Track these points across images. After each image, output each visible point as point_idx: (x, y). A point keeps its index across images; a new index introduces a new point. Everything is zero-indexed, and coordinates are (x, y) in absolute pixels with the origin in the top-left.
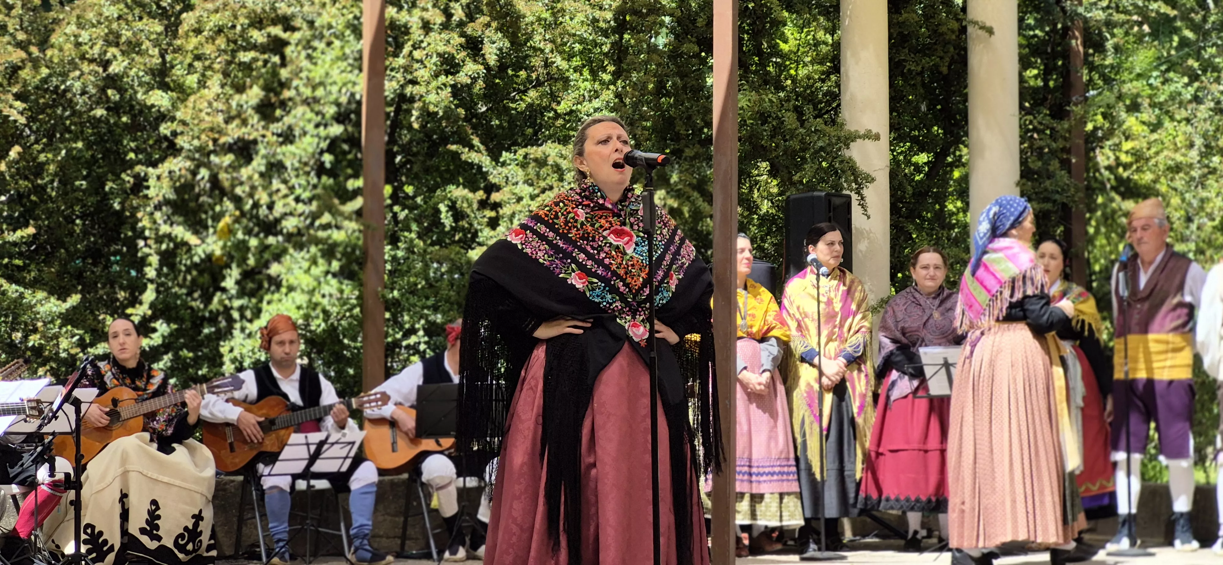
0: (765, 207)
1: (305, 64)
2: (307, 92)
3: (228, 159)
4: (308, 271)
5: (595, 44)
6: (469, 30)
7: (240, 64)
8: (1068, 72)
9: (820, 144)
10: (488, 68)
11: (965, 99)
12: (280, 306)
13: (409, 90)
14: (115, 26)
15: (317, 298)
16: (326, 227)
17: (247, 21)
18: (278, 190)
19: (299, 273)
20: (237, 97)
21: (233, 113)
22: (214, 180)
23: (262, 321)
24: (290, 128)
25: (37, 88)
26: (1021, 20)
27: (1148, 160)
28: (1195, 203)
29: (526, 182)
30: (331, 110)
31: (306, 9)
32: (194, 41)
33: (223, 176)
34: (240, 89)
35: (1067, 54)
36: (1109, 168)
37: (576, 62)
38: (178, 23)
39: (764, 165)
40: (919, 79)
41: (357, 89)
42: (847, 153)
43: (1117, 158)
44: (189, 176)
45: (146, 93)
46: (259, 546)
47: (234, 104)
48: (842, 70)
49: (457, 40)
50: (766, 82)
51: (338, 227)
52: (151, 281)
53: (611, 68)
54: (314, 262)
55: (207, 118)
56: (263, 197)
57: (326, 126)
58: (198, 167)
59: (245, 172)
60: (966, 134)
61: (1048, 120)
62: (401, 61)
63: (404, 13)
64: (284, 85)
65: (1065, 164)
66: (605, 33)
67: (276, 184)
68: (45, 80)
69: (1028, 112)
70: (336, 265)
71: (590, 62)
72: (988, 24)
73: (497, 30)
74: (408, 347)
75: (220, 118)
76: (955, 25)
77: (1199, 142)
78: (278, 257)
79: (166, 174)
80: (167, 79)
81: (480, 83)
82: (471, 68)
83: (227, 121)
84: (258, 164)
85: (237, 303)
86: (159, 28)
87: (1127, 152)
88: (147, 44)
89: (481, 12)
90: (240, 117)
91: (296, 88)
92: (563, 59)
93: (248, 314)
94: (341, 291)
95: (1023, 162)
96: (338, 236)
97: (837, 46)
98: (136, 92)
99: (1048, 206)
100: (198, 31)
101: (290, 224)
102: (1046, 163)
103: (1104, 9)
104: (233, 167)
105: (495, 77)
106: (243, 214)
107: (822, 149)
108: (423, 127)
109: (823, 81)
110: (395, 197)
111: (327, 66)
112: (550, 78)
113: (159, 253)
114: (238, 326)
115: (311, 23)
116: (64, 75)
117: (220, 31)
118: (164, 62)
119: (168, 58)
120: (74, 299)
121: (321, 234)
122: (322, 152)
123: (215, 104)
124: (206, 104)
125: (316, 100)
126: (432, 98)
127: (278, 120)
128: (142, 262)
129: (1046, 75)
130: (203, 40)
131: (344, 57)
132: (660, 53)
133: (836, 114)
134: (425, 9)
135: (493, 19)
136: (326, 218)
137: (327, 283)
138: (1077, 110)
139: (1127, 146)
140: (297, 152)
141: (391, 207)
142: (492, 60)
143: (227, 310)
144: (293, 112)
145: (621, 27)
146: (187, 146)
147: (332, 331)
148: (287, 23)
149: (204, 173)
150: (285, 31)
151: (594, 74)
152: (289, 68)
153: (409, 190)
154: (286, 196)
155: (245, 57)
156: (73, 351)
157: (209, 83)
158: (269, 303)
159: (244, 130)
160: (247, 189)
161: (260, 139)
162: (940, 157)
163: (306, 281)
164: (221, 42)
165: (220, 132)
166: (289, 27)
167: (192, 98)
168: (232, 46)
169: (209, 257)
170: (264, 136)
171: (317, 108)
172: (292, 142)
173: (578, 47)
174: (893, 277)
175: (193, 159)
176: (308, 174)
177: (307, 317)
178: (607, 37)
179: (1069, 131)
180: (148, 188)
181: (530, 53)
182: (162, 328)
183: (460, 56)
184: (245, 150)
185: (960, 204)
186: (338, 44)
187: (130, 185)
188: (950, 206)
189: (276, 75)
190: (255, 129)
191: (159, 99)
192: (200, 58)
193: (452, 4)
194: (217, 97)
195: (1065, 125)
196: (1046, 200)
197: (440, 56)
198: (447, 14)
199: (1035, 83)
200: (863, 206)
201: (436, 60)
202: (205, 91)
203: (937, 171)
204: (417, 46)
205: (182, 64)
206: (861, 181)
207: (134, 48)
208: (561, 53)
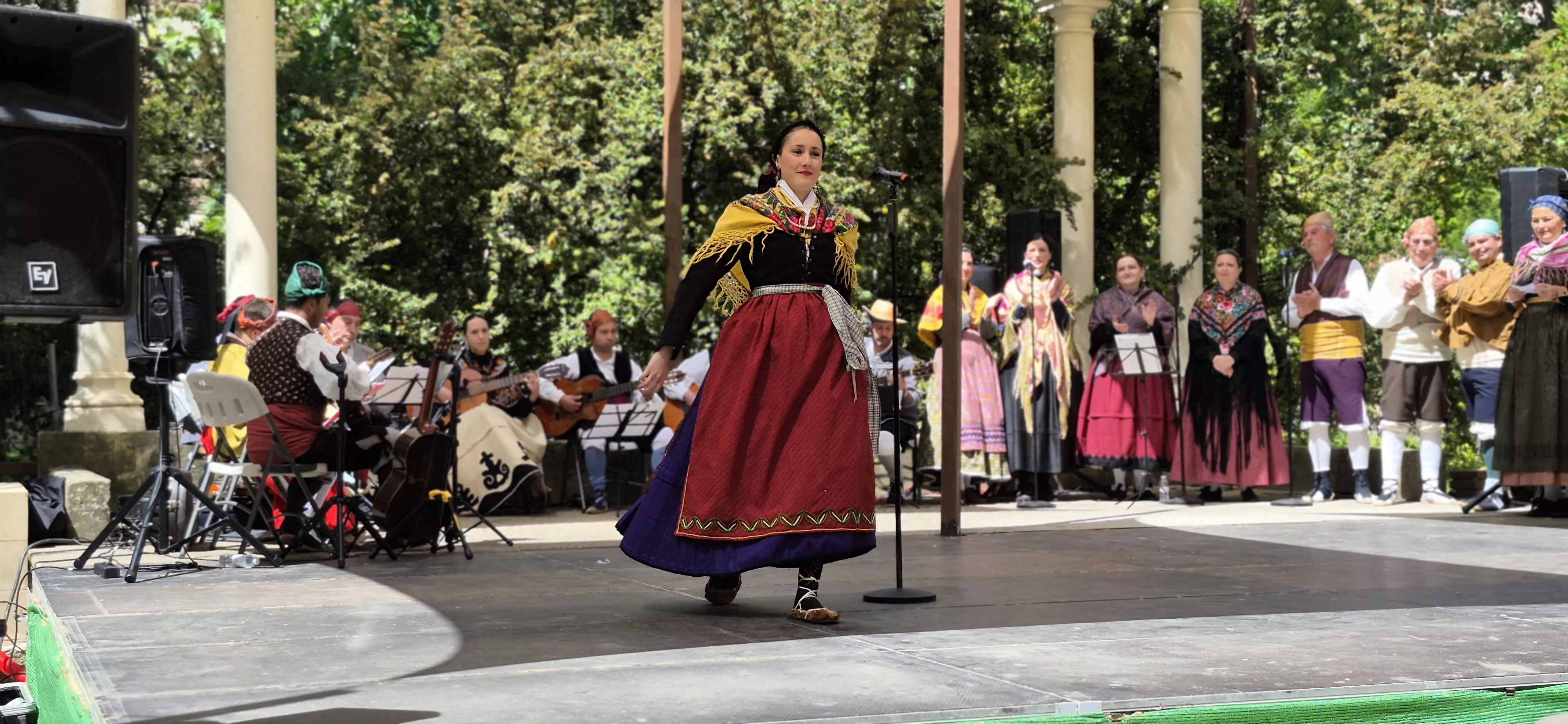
0: (992, 222)
1: (619, 106)
2: (620, 129)
3: (556, 184)
4: (620, 274)
5: (853, 89)
6: (751, 78)
7: (566, 106)
8: (1244, 109)
9: (1036, 169)
10: (766, 110)
11: (1157, 133)
12: (598, 303)
13: (702, 127)
14: (464, 75)
15: (628, 297)
16: (636, 239)
17: (570, 72)
18: (596, 210)
19: (612, 276)
20: (563, 133)
21: (561, 146)
22: (544, 200)
23: (585, 315)
24: (606, 159)
25: (401, 126)
26: (1205, 66)
27: (1310, 181)
28: (1348, 216)
30: (639, 145)
31: (619, 61)
32: (528, 88)
33: (551, 197)
34: (565, 127)
35: (1243, 95)
36: (1277, 188)
37: (837, 105)
38: (515, 73)
39: (991, 188)
40: (1119, 116)
41: (661, 126)
42: (1058, 177)
43: (1284, 181)
44: (525, 198)
45: (489, 130)
46: (579, 496)
47: (560, 139)
48: (1056, 109)
49: (741, 86)
50: (993, 120)
51: (646, 239)
52: (494, 282)
53: (866, 109)
54: (626, 267)
55: (539, 151)
56: (584, 215)
57: (636, 157)
58: (532, 190)
59: (570, 194)
60: (1158, 162)
61: (1226, 149)
62: (695, 104)
63: (698, 65)
64: (602, 124)
65: (1240, 185)
66: (860, 80)
67: (595, 204)
68: (407, 120)
69: (1212, 142)
70: (643, 270)
71: (849, 104)
72: (1177, 70)
73: (774, 78)
74: (702, 337)
75: (549, 150)
76: (1149, 71)
77: (1352, 165)
78: (595, 264)
79: (506, 196)
80: (507, 119)
81: (761, 123)
82: (752, 111)
83: (555, 153)
84: (580, 187)
85: (564, 301)
86: (499, 78)
87: (1292, 175)
88: (490, 91)
89: (761, 65)
90: (563, 148)
91: (612, 127)
92: (828, 102)
93: (573, 310)
94: (648, 292)
95: (1205, 185)
96: (644, 246)
97: (1051, 89)
98: (481, 130)
99: (1225, 220)
100: (531, 80)
101: (605, 237)
102: (1224, 185)
103: (1275, 57)
104: (560, 190)
105: (772, 117)
106: (569, 229)
107: (1037, 174)
108: (713, 157)
109: (1041, 119)
110: (691, 215)
111: (636, 108)
113: (501, 259)
114: (564, 319)
115: (623, 74)
116: (424, 115)
117: (549, 79)
118: (504, 105)
119: (507, 102)
120: (432, 298)
121: (631, 245)
122: (632, 178)
123: (545, 140)
124: (537, 140)
125: (627, 136)
126: (722, 134)
127: (596, 152)
128: (487, 268)
129: (1224, 113)
130: (535, 87)
131: (649, 102)
132: (907, 98)
133: (1051, 146)
134: (715, 62)
135: (770, 69)
136: (635, 232)
137: (636, 284)
138: (1250, 140)
139: (1292, 170)
140: (612, 178)
141: (687, 223)
142: (770, 103)
143: (556, 306)
144: (609, 146)
145: (874, 75)
146: (522, 173)
147: (640, 324)
148: (603, 74)
149: (536, 195)
150: (602, 79)
151: (853, 113)
152: (605, 111)
153: (703, 209)
154: (603, 214)
155: (570, 101)
156: (432, 339)
157: (540, 122)
158: (589, 300)
159: (569, 160)
160: (571, 208)
161: (582, 168)
162: (1136, 180)
163: (619, 283)
164: (550, 89)
165: (549, 162)
166: (605, 77)
167: (526, 135)
168: (558, 92)
169: (541, 264)
170: (584, 165)
171: (628, 142)
172: (608, 171)
173: (839, 92)
174: (1096, 279)
175: (528, 184)
176: (620, 196)
177: (620, 312)
178: (863, 83)
179: (1244, 158)
180: (491, 207)
181: (801, 97)
182: (502, 320)
183: (743, 100)
184: (569, 176)
185: (1154, 219)
186: (645, 90)
187: (476, 206)
188: (1145, 221)
189: (594, 116)
190: (578, 160)
191: (499, 135)
192: (533, 102)
193: (737, 57)
194: (547, 133)
195: (1240, 153)
196: (1224, 215)
197: (728, 100)
198: (733, 65)
199: (1216, 119)
200: (1072, 221)
201: (724, 103)
202: (537, 129)
203: (1135, 192)
204: (709, 92)
205: (519, 107)
206: (1070, 199)
207: (480, 94)
208: (825, 97)
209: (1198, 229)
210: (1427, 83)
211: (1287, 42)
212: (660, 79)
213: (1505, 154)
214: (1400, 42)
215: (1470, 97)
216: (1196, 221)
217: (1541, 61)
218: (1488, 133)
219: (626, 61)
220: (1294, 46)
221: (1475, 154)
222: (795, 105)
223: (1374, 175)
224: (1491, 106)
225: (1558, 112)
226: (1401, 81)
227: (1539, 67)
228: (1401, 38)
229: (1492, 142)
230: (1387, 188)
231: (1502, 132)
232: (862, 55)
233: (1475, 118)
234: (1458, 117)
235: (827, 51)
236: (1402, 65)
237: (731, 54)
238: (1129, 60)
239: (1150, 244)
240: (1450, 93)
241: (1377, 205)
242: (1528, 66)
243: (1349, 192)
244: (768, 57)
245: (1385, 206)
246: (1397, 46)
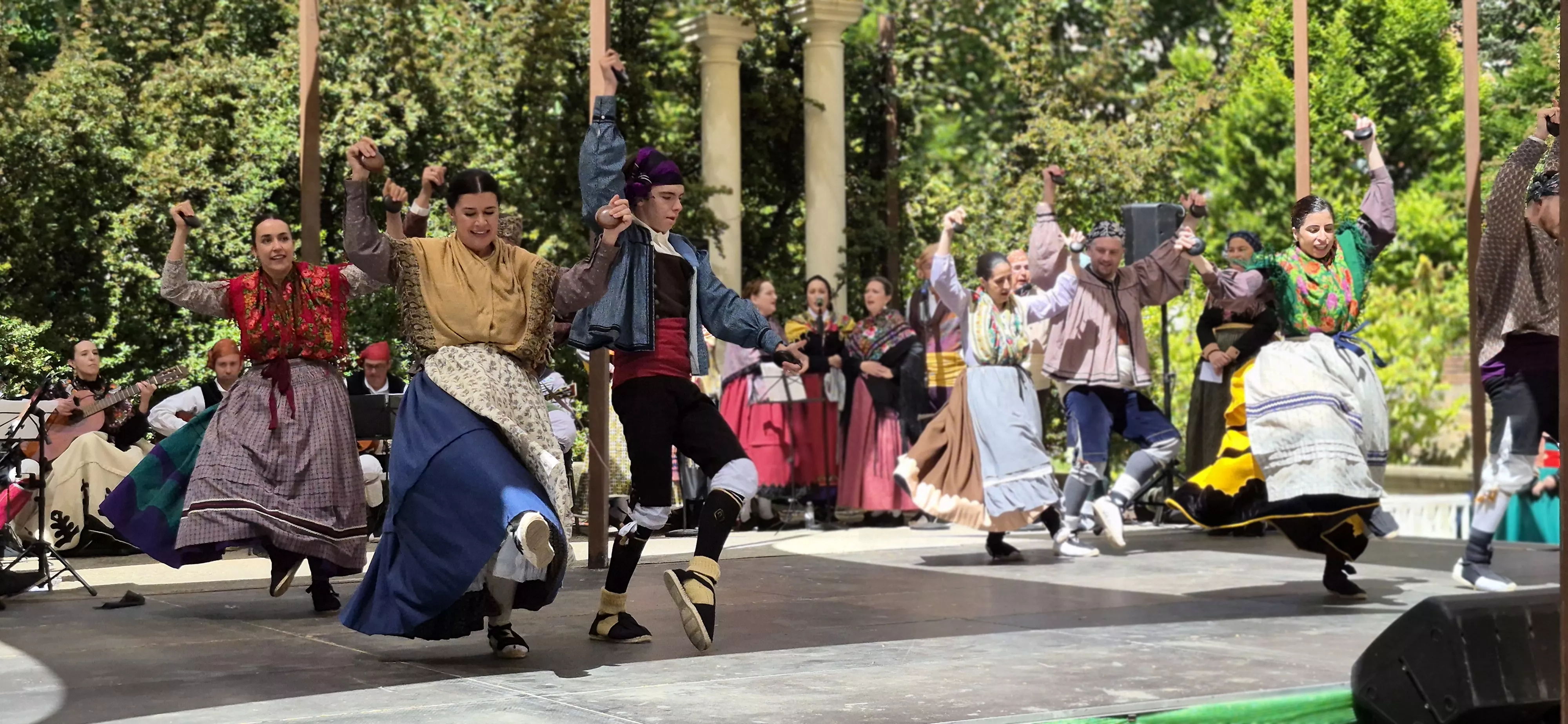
1: (253, 126)
2: (252, 150)
5: (499, 114)
6: (393, 100)
7: (194, 125)
8: (885, 141)
10: (409, 133)
11: (802, 162)
13: (342, 149)
14: (82, 92)
17: (200, 89)
18: (228, 233)
20: (191, 153)
21: (188, 167)
24: (238, 180)
25: (13, 144)
26: (847, 100)
28: (983, 245)
29: (441, 228)
30: (274, 166)
31: (252, 80)
32: (154, 105)
34: (194, 147)
35: (884, 126)
36: (917, 219)
37: (484, 128)
38: (139, 90)
40: (765, 145)
41: (296, 148)
42: (706, 205)
43: (924, 211)
44: (149, 220)
45: (110, 149)
47: (188, 159)
48: (704, 138)
49: (382, 108)
52: (115, 308)
53: (512, 134)
55: (165, 171)
56: (215, 239)
57: (270, 180)
58: (157, 212)
60: (803, 190)
61: (868, 180)
62: (334, 125)
63: (337, 85)
64: (232, 144)
65: (883, 216)
66: (507, 105)
67: (226, 227)
68: (20, 137)
69: (855, 173)
71: (495, 128)
72: (821, 101)
73: (416, 101)
75: (176, 171)
77: (987, 197)
79: (128, 218)
80: (130, 138)
81: (403, 146)
82: (394, 134)
83: (182, 173)
84: (210, 209)
85: (191, 328)
86: (122, 94)
87: (931, 206)
88: (111, 108)
89: (403, 87)
90: (194, 170)
91: (243, 147)
92: (473, 126)
93: (202, 337)
95: (849, 214)
97: (699, 118)
98: (101, 148)
99: (868, 249)
100: (157, 97)
102: (867, 214)
103: (914, 91)
105: (415, 140)
106: (197, 253)
109: (688, 146)
110: (330, 240)
111: (271, 129)
112: (462, 141)
113: (122, 285)
114: (192, 346)
115: (256, 92)
116: (36, 133)
117: (175, 97)
118: (127, 123)
119: (130, 119)
120: (46, 325)
122: (266, 201)
123: (172, 159)
124: (163, 159)
125: (261, 157)
127: (228, 173)
128: (107, 292)
129: (866, 145)
130: (161, 105)
131: (285, 123)
132: (555, 123)
133: (700, 174)
134: (355, 83)
135: (413, 92)
138: (892, 172)
139: (931, 201)
140: (245, 200)
141: (325, 247)
142: (412, 125)
143: (184, 333)
144: (241, 167)
145: (520, 99)
146: (146, 194)
148: (235, 92)
149: (161, 217)
150: (234, 98)
151: (498, 139)
152: (237, 130)
154: (235, 238)
155: (198, 119)
156: (45, 369)
157: (166, 141)
158: (220, 327)
159: (197, 182)
160: (201, 231)
161: (211, 189)
162: (782, 209)
164: (177, 107)
165: (178, 184)
166: (237, 95)
167: (151, 154)
168: (187, 110)
170: (215, 187)
171: (262, 164)
172: (240, 193)
175: (152, 206)
178: (509, 108)
179: (886, 188)
180: (112, 229)
181: (445, 120)
182: (125, 349)
183: (385, 122)
184: (199, 198)
185: (800, 247)
186: (281, 110)
187: (96, 227)
188: (791, 248)
189: (225, 135)
190: (207, 181)
191: (122, 154)
192: (158, 119)
193: (379, 79)
194: (174, 154)
195: (883, 184)
196: (867, 244)
197: (369, 122)
198: (374, 86)
199: (859, 150)
200: (720, 248)
201: (365, 125)
202: (163, 148)
203: (781, 220)
204: (348, 113)
205: (143, 125)
206: (718, 227)
207: (100, 110)
208: (471, 121)
209: (843, 257)
210: (1055, 120)
211: (924, 76)
212: (295, 99)
213: (1127, 187)
214: (1030, 80)
215: (1095, 133)
216: (840, 250)
217: (1160, 99)
218: (1111, 168)
219: (260, 80)
220: (931, 80)
221: (1099, 188)
222: (437, 129)
223: (1008, 207)
224: (1114, 142)
225: (1175, 149)
226: (1030, 116)
227: (1156, 105)
228: (1031, 75)
229: (1115, 176)
230: (1019, 219)
231: (1125, 167)
232: (509, 79)
233: (1100, 153)
234: (1083, 152)
235: (472, 74)
236: (1032, 101)
237: (372, 74)
238: (774, 90)
239: (796, 271)
240: (1077, 129)
241: (1010, 235)
242: (1146, 104)
243: (984, 223)
244: (410, 79)
245: (1018, 236)
246: (1028, 83)
